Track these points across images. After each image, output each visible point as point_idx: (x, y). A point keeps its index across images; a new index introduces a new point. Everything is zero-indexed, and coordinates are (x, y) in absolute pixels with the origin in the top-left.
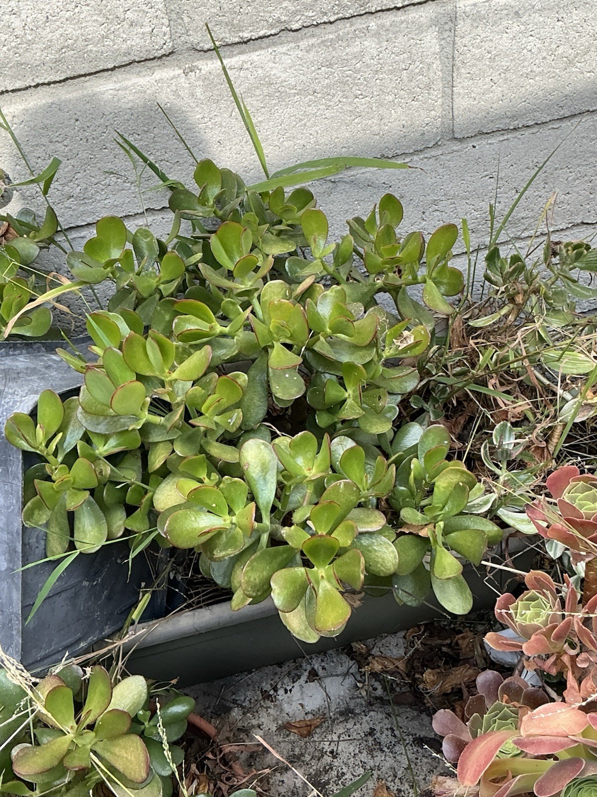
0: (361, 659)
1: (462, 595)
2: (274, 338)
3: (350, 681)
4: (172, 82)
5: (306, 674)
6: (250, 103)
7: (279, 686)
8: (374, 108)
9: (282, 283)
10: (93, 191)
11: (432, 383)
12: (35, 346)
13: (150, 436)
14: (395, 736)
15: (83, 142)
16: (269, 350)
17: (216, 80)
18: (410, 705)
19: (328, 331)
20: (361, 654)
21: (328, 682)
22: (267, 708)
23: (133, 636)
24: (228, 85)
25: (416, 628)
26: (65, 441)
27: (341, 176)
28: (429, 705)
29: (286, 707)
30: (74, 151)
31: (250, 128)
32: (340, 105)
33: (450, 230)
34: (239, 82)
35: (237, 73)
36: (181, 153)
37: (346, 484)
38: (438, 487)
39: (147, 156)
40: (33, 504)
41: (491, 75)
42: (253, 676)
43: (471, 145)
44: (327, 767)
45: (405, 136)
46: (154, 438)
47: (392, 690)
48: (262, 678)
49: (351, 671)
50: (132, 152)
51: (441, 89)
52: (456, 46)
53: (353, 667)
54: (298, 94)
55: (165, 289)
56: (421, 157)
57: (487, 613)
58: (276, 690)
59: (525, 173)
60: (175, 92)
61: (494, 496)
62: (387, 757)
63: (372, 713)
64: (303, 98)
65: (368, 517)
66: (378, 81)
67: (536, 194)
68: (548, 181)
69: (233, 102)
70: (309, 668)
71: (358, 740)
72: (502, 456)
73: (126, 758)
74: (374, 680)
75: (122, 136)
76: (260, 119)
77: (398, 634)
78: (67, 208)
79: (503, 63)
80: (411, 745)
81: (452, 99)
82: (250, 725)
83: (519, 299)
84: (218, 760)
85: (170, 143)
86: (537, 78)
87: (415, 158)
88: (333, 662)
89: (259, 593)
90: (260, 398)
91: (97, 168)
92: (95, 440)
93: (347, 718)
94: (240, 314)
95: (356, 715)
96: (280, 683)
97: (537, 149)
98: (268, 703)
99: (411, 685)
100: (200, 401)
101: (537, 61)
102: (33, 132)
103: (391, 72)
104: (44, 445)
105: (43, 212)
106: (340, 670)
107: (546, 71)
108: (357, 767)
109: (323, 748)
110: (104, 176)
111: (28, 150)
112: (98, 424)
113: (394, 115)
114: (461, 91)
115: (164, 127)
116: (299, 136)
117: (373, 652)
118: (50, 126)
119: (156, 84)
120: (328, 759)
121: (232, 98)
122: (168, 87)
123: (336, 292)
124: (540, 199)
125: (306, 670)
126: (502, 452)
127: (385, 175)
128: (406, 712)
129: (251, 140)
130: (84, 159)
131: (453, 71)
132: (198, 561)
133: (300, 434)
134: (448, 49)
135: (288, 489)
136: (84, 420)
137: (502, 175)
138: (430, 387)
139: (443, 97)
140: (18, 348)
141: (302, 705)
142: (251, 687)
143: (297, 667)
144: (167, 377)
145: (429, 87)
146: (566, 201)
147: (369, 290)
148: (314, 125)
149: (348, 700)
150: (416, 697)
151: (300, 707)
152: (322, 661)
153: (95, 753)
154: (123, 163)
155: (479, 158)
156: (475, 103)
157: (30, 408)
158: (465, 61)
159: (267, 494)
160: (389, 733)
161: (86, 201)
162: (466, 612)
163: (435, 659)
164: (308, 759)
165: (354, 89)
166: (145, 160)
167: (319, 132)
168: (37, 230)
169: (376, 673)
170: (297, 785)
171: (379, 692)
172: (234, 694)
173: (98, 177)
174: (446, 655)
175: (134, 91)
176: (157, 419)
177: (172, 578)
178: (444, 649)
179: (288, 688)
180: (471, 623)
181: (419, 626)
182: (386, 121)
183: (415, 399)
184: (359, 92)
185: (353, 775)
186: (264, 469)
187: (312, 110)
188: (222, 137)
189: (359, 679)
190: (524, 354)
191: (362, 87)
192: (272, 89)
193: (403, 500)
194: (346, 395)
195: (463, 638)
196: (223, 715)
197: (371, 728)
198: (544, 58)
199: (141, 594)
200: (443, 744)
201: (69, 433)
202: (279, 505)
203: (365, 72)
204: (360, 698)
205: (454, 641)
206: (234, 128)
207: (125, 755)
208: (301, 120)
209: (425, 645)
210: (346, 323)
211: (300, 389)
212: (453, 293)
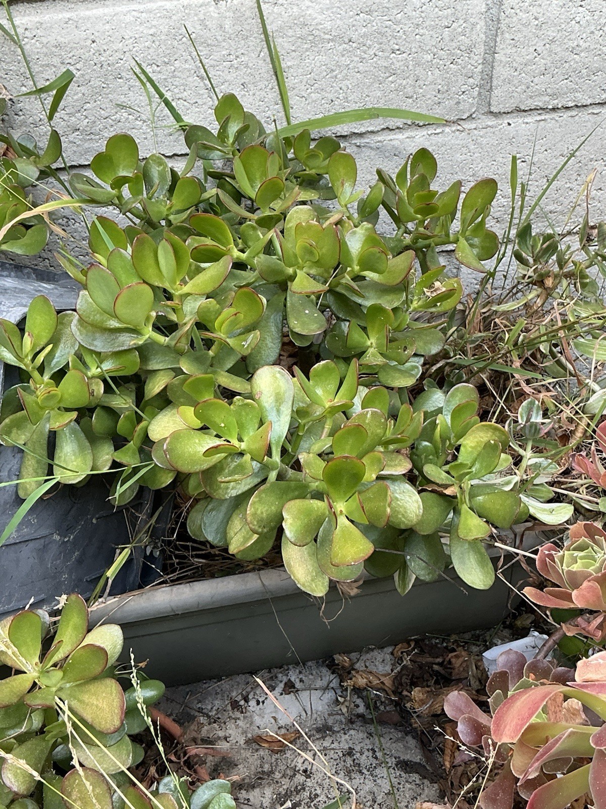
0: (343, 673)
1: (483, 568)
2: (299, 263)
3: (329, 696)
4: (200, 9)
5: (282, 685)
6: (282, 44)
7: (250, 697)
8: (411, 67)
9: (310, 210)
10: (101, 126)
11: (447, 369)
12: (26, 271)
13: (150, 363)
14: (376, 758)
15: (97, 68)
16: (289, 283)
17: (248, 14)
18: (396, 725)
19: (357, 268)
20: (343, 667)
21: (304, 695)
22: (236, 719)
23: (103, 605)
24: (260, 21)
25: (405, 645)
26: (53, 358)
27: (367, 141)
28: (416, 725)
29: (257, 720)
30: (87, 77)
31: (277, 73)
32: (375, 59)
33: (489, 186)
34: (271, 18)
35: (271, 8)
36: (201, 92)
37: (373, 413)
38: (465, 447)
39: (164, 92)
40: (12, 421)
41: (535, 45)
42: (222, 684)
43: (506, 122)
44: (299, 788)
45: (440, 103)
46: (153, 365)
47: (376, 708)
48: (233, 686)
49: (331, 685)
50: (148, 85)
51: (482, 54)
52: (503, 7)
53: (334, 681)
54: (332, 40)
55: (175, 219)
56: (454, 129)
57: (482, 635)
58: (246, 700)
59: (558, 161)
60: (202, 22)
61: (516, 479)
62: (366, 780)
63: (352, 732)
64: (337, 45)
65: (391, 460)
66: (417, 36)
67: (567, 186)
68: (582, 172)
69: (262, 41)
70: (285, 679)
71: (335, 760)
72: (530, 431)
73: (97, 706)
74: (356, 696)
75: (139, 65)
76: (289, 64)
77: (385, 649)
78: (71, 142)
79: (549, 33)
80: (394, 769)
81: (492, 67)
82: (215, 736)
83: (549, 282)
84: (182, 763)
85: (190, 79)
86: (582, 54)
87: (447, 129)
88: (312, 674)
89: (265, 530)
90: (272, 339)
91: (108, 100)
92: (88, 359)
93: (324, 735)
94: (259, 239)
95: (334, 732)
96: (252, 693)
97: (574, 135)
98: (238, 714)
99: (397, 704)
100: (213, 317)
101: (584, 35)
102: (44, 50)
103: (434, 28)
104: (30, 358)
105: (44, 143)
106: (319, 683)
107: (592, 47)
108: (332, 789)
109: (296, 766)
110: (115, 110)
111: (37, 70)
112: (93, 340)
113: (430, 78)
114: (503, 59)
115: (186, 61)
116: (329, 89)
117: (357, 666)
118: (64, 45)
119: (183, 9)
120: (300, 778)
121: (263, 36)
122: (196, 15)
123: (367, 229)
124: (571, 192)
125: (281, 682)
126: (531, 426)
127: (413, 144)
128: (390, 732)
129: (277, 87)
130: (95, 87)
131: (497, 35)
132: (186, 520)
133: (323, 362)
134: (494, 11)
135: (301, 428)
136: (78, 333)
137: (535, 159)
138: (445, 373)
139: (483, 64)
140: (6, 268)
141: (274, 718)
142: (219, 696)
143: (272, 677)
144: (177, 290)
145: (470, 50)
146: (597, 198)
147: (396, 246)
148: (345, 78)
149: (326, 716)
150: (402, 717)
151: (273, 721)
152: (300, 672)
153: (60, 699)
154: (138, 96)
155: (513, 138)
156: (515, 74)
157: (18, 319)
158: (511, 26)
159: (280, 427)
160: (370, 754)
161: (93, 136)
162: (487, 588)
163: (425, 676)
164: (279, 777)
165: (392, 42)
166: (161, 95)
167: (350, 87)
168: (38, 156)
169: (359, 689)
170: (265, 805)
171: (362, 709)
172: (200, 702)
173: (108, 110)
174: (437, 673)
175: (158, 15)
176: (161, 339)
177: (148, 553)
178: (436, 667)
179: (261, 700)
180: (466, 643)
181: (408, 642)
182: (420, 82)
183: (429, 382)
184: (397, 47)
185: (327, 797)
186: (279, 400)
187: (345, 61)
188: (247, 79)
189: (340, 694)
190: (560, 324)
191: (400, 41)
192: (305, 31)
193: (426, 457)
194: (369, 343)
195: (457, 657)
196: (186, 724)
197: (350, 748)
198: (592, 33)
199: (118, 551)
200: (459, 724)
201: (59, 351)
202: (290, 448)
203: (405, 24)
204: (340, 715)
205: (447, 659)
206: (260, 71)
207: (95, 703)
208: (333, 71)
209: (415, 662)
210: (379, 255)
211: (322, 326)
212: (485, 258)
